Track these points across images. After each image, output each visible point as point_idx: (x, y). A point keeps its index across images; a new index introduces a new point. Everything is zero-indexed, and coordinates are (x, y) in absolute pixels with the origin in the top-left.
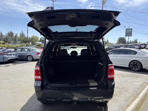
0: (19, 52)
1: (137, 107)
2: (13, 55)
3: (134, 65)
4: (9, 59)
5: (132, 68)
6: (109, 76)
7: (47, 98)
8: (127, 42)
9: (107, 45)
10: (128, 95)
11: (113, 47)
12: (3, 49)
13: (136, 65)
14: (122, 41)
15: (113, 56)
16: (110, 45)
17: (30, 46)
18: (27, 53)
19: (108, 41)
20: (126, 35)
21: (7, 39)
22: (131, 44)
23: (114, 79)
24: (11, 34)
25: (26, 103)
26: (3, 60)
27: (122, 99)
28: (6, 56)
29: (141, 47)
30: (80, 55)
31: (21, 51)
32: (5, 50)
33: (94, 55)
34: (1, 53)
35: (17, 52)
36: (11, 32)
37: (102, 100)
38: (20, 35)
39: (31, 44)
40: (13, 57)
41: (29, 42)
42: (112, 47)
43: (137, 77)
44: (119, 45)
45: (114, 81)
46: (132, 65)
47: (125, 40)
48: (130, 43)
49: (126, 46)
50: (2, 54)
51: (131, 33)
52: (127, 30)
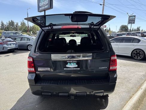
0: (19, 42)
1: (139, 99)
2: (12, 45)
3: (137, 54)
4: (9, 48)
5: (135, 56)
6: (111, 68)
7: (42, 92)
8: (129, 30)
9: (109, 33)
10: (131, 86)
11: (115, 35)
12: (2, 38)
13: (139, 53)
14: (124, 29)
15: (115, 45)
16: (112, 33)
17: (31, 35)
18: (27, 42)
19: (110, 29)
20: (129, 23)
21: (8, 28)
22: (134, 32)
23: (116, 71)
24: (12, 23)
25: (23, 95)
26: (3, 49)
27: (124, 90)
28: (5, 45)
29: (144, 35)
30: (80, 44)
31: (21, 40)
32: (4, 39)
33: (94, 44)
34: (0, 42)
35: (17, 42)
36: (11, 21)
37: (102, 94)
38: (21, 24)
39: (32, 33)
40: (13, 46)
41: (30, 31)
42: (113, 36)
43: (140, 66)
44: (121, 33)
45: (116, 72)
46: (134, 53)
47: (128, 28)
48: (133, 30)
49: (128, 34)
50: (1, 44)
51: (134, 20)
52: (130, 17)
